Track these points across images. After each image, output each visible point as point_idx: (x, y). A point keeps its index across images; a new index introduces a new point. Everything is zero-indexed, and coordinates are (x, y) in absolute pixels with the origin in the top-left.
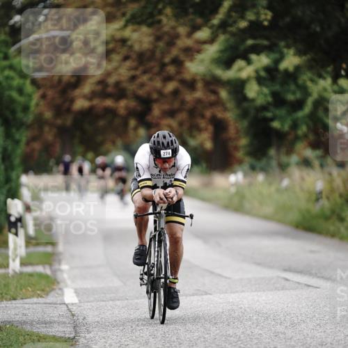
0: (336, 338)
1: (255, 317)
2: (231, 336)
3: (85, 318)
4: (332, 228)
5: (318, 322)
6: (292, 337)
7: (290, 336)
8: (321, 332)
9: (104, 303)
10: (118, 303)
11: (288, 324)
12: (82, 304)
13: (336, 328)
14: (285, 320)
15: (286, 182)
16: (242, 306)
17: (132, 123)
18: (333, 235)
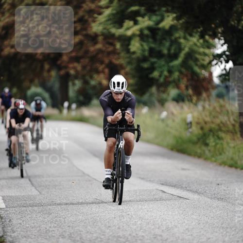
0: (200, 240)
1: (139, 222)
2: (121, 238)
3: (10, 220)
4: (199, 151)
5: (187, 227)
6: (167, 239)
7: (166, 238)
8: (189, 235)
9: (24, 208)
10: (36, 208)
11: (164, 228)
12: (8, 209)
13: (200, 232)
14: (162, 225)
15: (164, 114)
16: (129, 212)
17: (47, 66)
18: (199, 157)
